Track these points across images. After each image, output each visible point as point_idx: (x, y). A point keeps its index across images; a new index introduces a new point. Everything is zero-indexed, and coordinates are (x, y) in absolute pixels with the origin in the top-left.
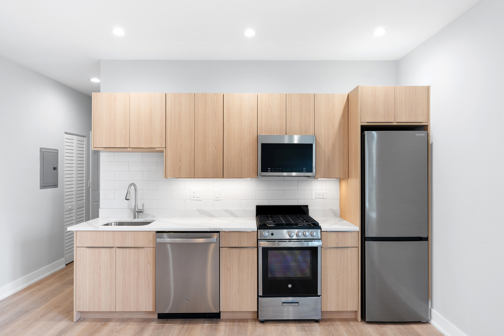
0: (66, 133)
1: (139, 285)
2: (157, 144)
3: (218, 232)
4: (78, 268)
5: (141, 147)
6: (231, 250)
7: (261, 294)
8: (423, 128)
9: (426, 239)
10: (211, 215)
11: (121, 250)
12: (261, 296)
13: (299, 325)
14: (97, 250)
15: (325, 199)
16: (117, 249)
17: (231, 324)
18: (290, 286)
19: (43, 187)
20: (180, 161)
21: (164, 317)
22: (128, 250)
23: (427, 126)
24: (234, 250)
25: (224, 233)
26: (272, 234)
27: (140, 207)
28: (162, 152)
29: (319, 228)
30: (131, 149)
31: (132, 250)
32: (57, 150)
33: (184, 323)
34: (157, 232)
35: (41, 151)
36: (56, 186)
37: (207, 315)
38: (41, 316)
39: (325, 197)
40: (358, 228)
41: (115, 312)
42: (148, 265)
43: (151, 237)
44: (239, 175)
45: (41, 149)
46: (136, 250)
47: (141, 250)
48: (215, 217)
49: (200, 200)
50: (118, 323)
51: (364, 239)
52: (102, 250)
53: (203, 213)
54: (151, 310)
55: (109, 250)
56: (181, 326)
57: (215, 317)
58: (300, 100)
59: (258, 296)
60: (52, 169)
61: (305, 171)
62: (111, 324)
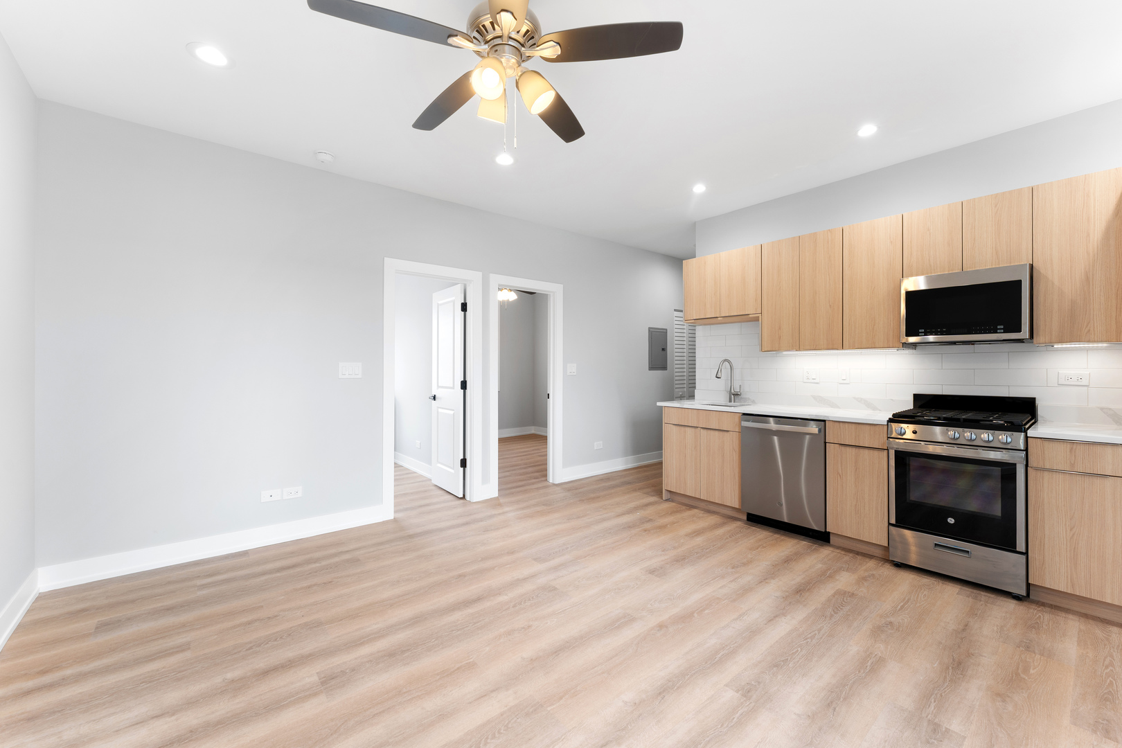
0: (675, 310)
1: (724, 474)
2: (751, 310)
3: (824, 421)
5: (732, 314)
6: (843, 448)
7: (893, 521)
10: (833, 405)
11: (705, 431)
12: (893, 525)
13: (968, 590)
14: (683, 428)
15: (1086, 388)
16: (702, 430)
17: (843, 553)
18: (951, 521)
19: (651, 368)
20: (780, 329)
21: (755, 520)
22: (712, 432)
24: (848, 449)
25: (831, 423)
26: (914, 432)
27: (737, 390)
28: (756, 319)
29: (1022, 430)
30: (721, 319)
31: (717, 433)
32: (666, 330)
33: (775, 533)
34: (744, 414)
35: (649, 331)
36: (664, 368)
38: (639, 489)
39: (1084, 382)
41: (700, 499)
42: (734, 453)
43: (737, 418)
44: (869, 343)
45: (649, 328)
46: (721, 433)
47: (726, 433)
48: (840, 408)
49: (817, 383)
50: (702, 512)
52: (687, 429)
53: (820, 400)
54: (736, 505)
55: (693, 429)
56: (771, 534)
57: (822, 537)
58: (996, 206)
59: (890, 524)
60: (661, 350)
61: (1002, 331)
62: (696, 511)
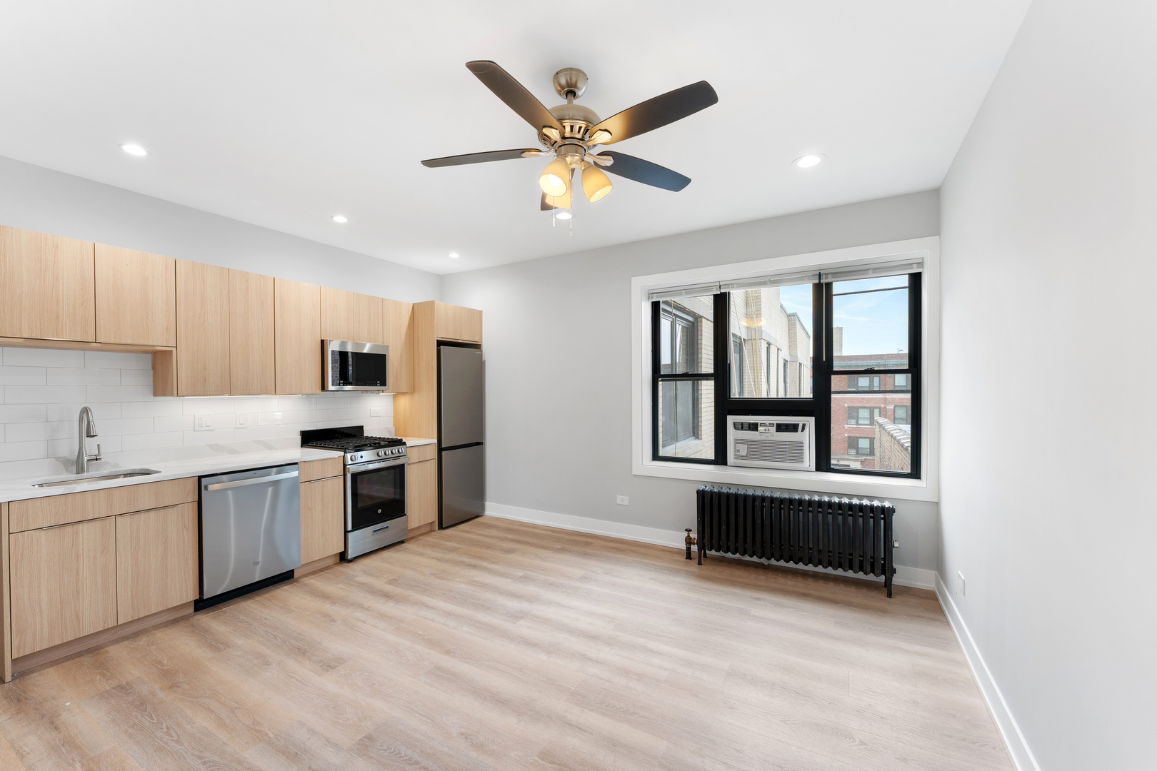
1: (166, 568)
4: (16, 574)
6: (312, 484)
7: (350, 528)
8: (477, 347)
9: (480, 444)
10: (232, 451)
11: (127, 518)
12: (349, 532)
14: (69, 529)
16: (119, 518)
18: (380, 511)
23: (480, 345)
24: (317, 483)
26: (362, 457)
29: (404, 444)
31: (152, 514)
37: (276, 579)
40: (435, 441)
42: (185, 532)
43: (190, 485)
44: (298, 390)
47: (170, 510)
49: (212, 430)
51: (441, 449)
53: (218, 449)
54: (191, 599)
55: (98, 523)
57: (286, 577)
59: (346, 532)
61: (379, 385)
